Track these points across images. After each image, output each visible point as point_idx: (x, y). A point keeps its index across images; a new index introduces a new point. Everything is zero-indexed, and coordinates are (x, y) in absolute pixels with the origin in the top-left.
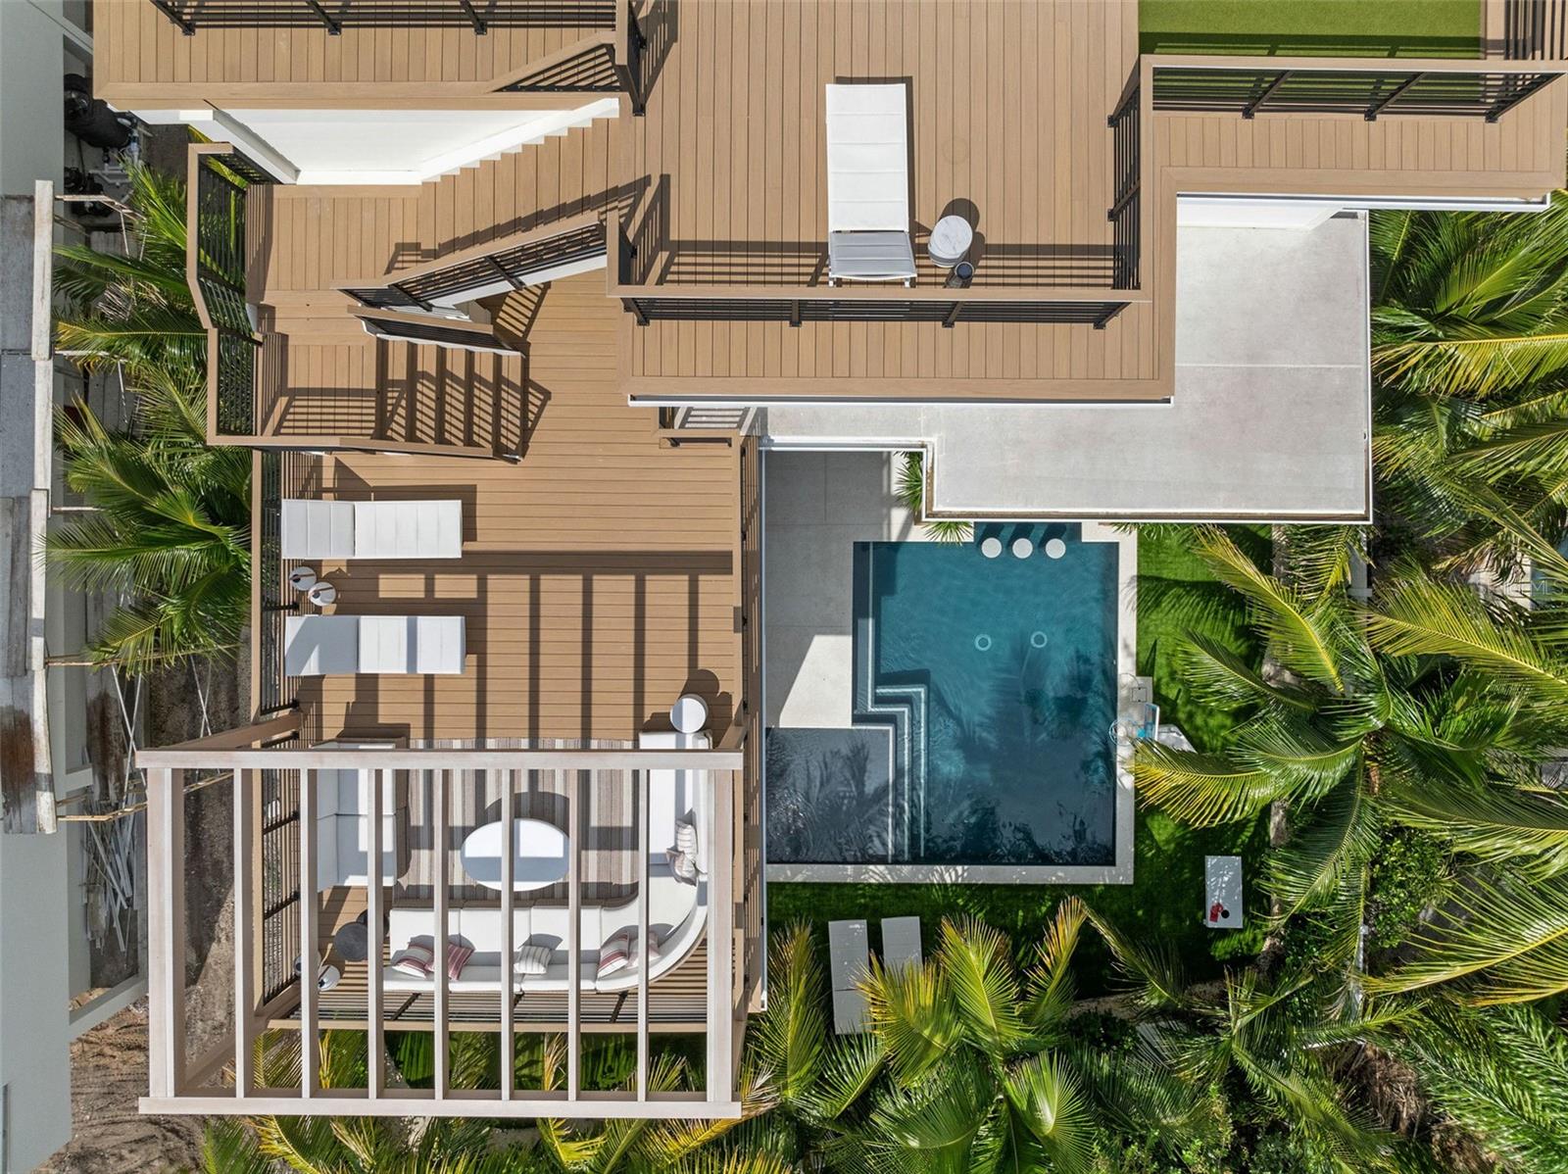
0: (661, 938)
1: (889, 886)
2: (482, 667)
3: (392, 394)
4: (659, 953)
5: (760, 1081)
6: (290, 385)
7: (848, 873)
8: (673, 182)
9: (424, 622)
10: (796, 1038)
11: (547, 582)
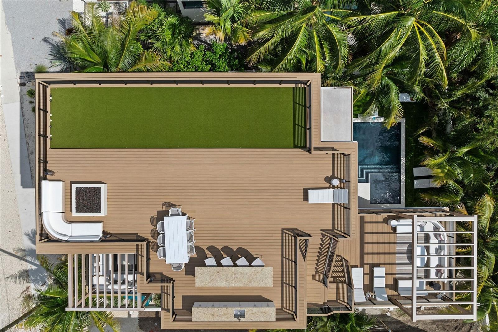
0: (436, 228)
1: (406, 175)
2: (382, 264)
3: (336, 280)
4: (440, 229)
5: (459, 207)
6: (335, 300)
7: (403, 184)
8: (321, 229)
9: (375, 275)
10: (448, 199)
11: (366, 251)
